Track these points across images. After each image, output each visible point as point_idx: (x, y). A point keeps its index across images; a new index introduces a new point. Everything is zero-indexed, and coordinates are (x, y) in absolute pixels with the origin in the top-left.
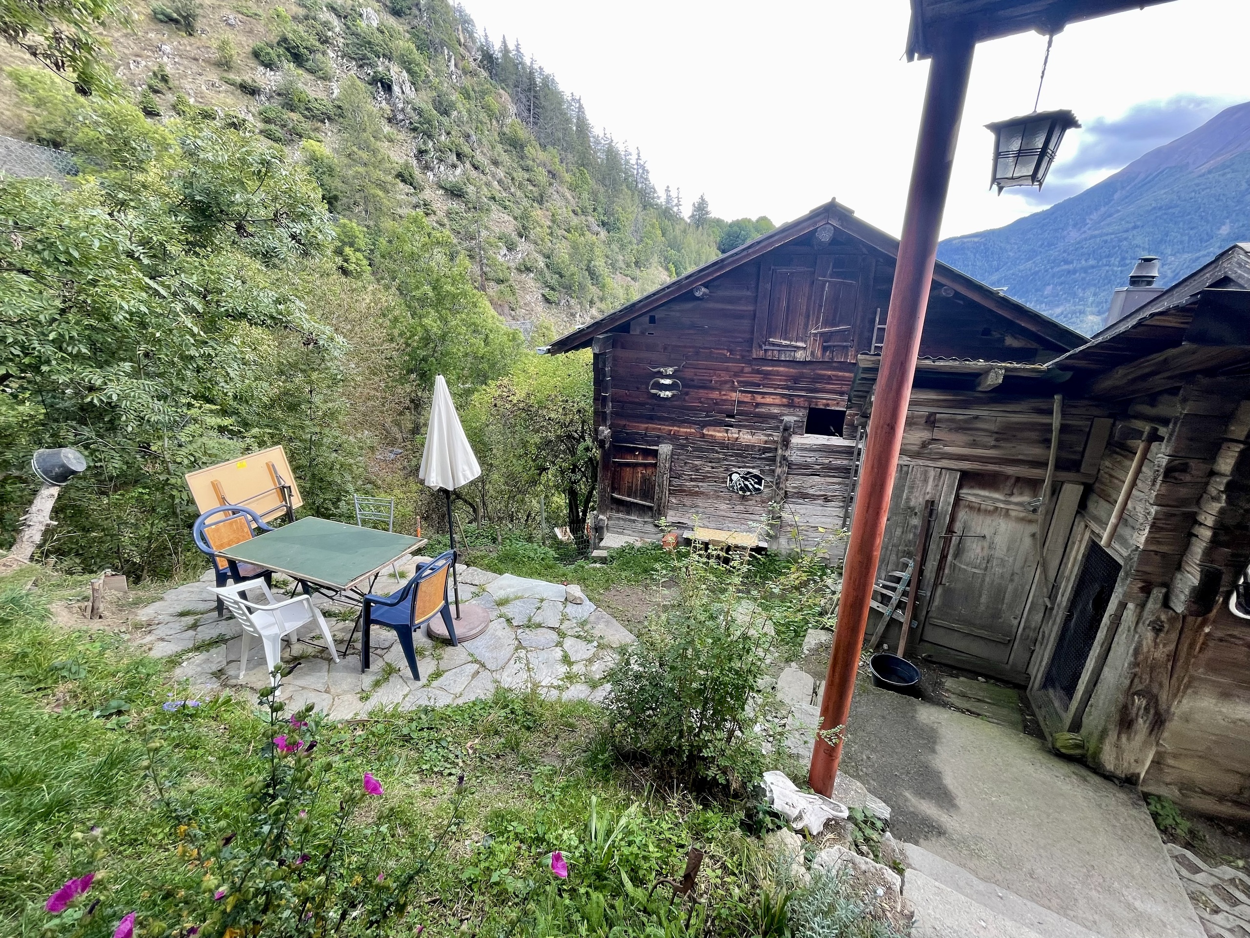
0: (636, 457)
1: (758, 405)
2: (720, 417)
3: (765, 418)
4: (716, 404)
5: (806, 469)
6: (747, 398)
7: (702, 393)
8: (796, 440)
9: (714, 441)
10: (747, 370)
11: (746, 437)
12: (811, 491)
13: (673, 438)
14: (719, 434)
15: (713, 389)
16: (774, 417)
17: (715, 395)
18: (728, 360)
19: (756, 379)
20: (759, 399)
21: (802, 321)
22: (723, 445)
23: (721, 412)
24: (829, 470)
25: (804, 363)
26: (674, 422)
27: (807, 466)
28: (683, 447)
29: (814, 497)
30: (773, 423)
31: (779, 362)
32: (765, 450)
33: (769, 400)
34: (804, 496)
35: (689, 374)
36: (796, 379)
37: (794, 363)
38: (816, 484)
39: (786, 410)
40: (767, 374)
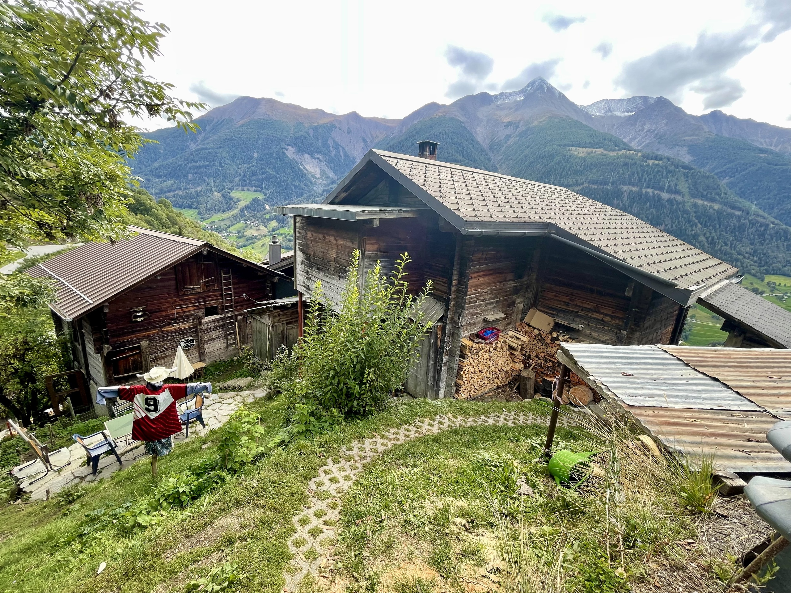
0: (127, 353)
1: (185, 312)
2: (169, 321)
3: (188, 316)
4: (166, 316)
5: (208, 330)
6: (180, 311)
7: (158, 314)
8: (203, 321)
9: (169, 332)
10: (178, 300)
11: (183, 326)
12: (213, 337)
13: (147, 337)
14: (170, 328)
15: (163, 311)
16: (193, 315)
17: (165, 313)
18: (168, 298)
19: (182, 302)
20: (185, 310)
21: (196, 278)
22: (172, 332)
23: (169, 319)
24: (216, 328)
25: (201, 293)
26: (146, 330)
27: (209, 329)
28: (153, 339)
29: (214, 339)
30: (193, 317)
31: (191, 294)
32: (192, 328)
33: (189, 309)
34: (211, 340)
35: (150, 308)
36: (198, 299)
37: (197, 293)
38: (214, 334)
39: (197, 311)
40: (186, 300)
